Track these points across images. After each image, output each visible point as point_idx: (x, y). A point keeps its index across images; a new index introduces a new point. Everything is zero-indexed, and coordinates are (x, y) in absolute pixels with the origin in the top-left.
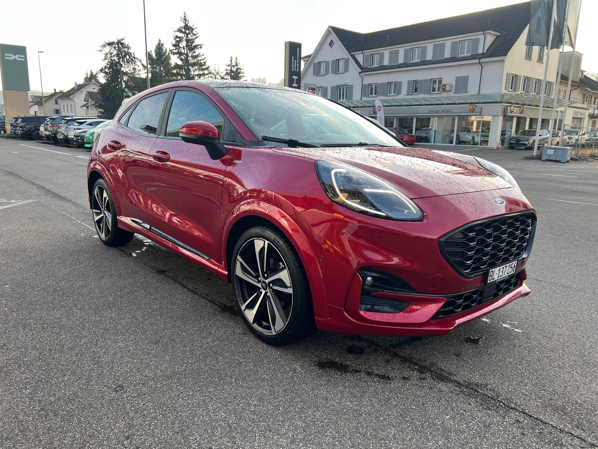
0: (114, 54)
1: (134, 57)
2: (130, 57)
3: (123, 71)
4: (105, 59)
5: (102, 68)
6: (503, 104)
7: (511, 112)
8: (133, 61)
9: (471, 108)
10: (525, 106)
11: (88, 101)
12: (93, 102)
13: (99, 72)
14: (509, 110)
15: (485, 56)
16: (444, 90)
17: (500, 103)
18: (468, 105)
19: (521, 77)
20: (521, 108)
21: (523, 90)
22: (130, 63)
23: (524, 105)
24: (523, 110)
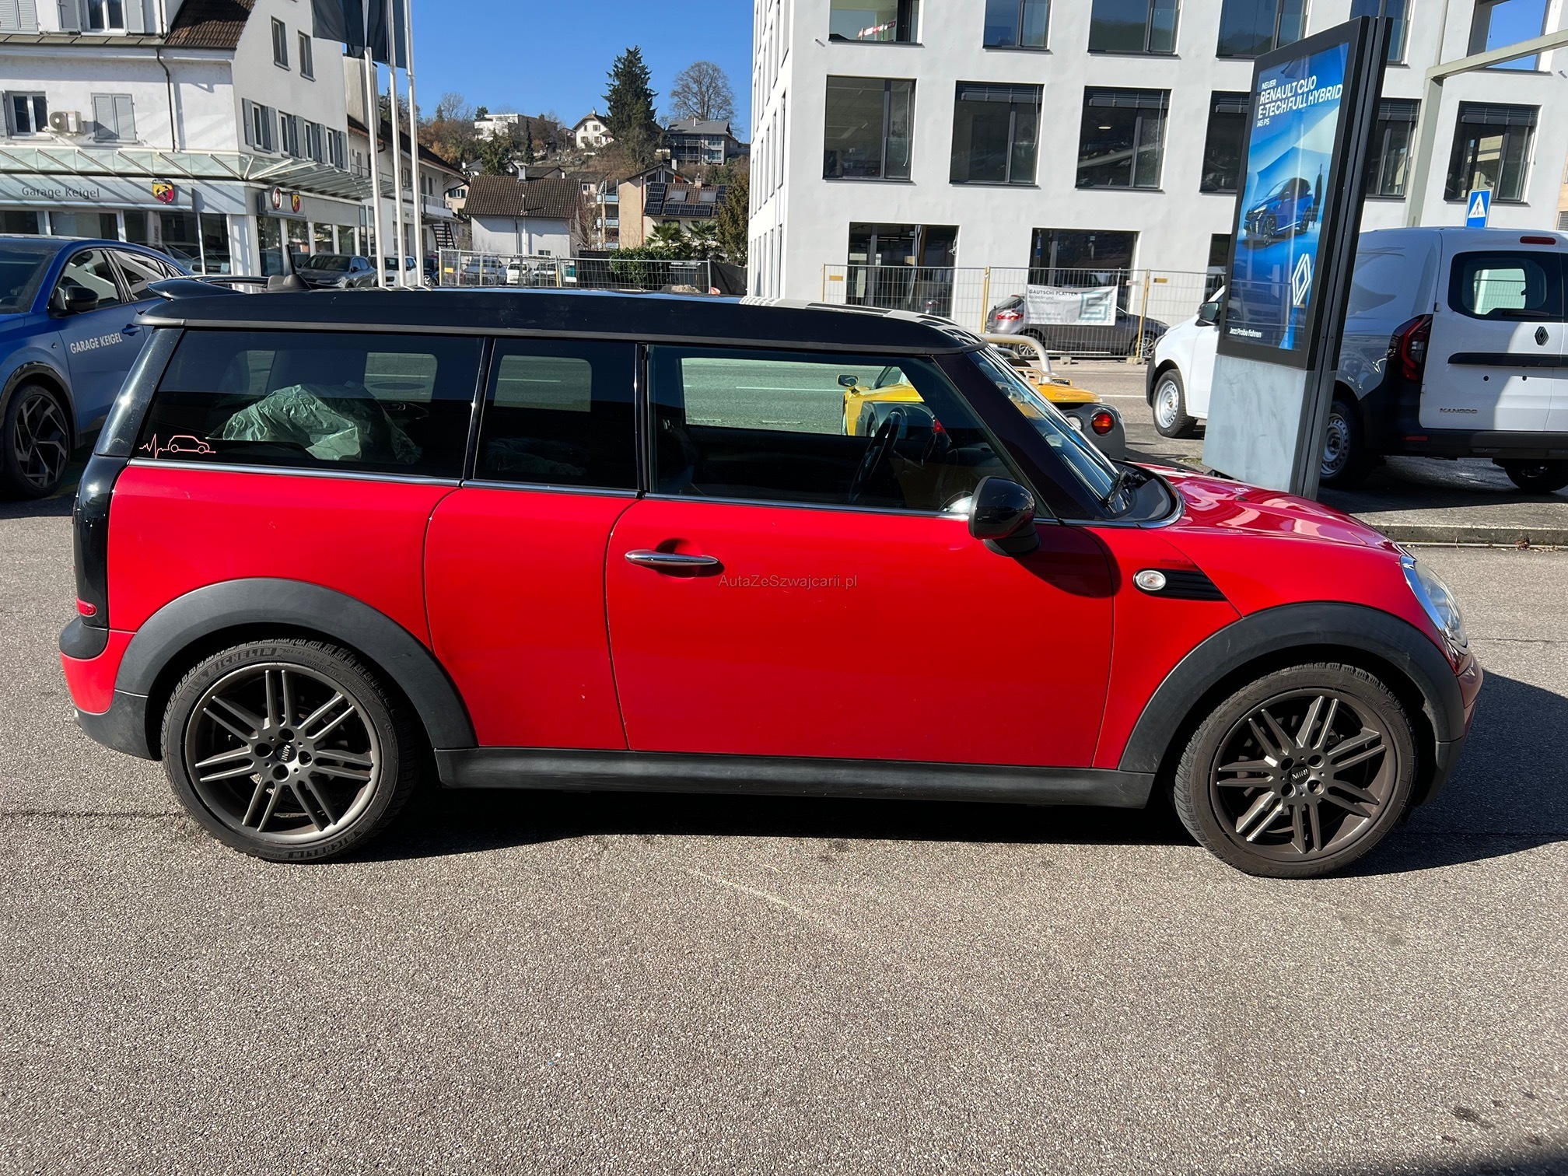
6: (252, 184)
7: (276, 207)
9: (163, 190)
10: (301, 193)
14: (268, 205)
15: (172, 42)
16: (61, 128)
17: (243, 180)
18: (152, 179)
19: (275, 113)
20: (295, 197)
21: (286, 149)
23: (296, 188)
24: (299, 201)
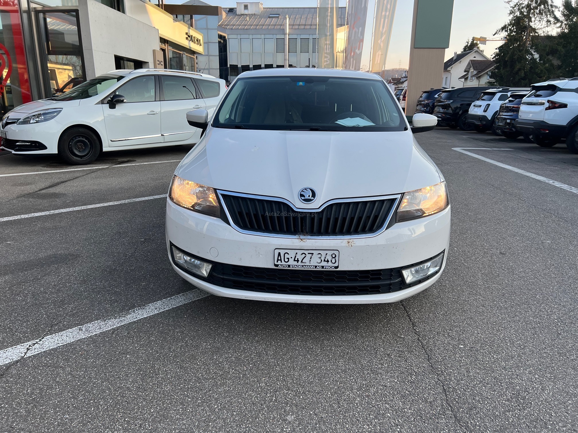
0: (524, 5)
1: (551, 6)
2: (545, 7)
3: (531, 27)
4: (511, 13)
5: (506, 25)
8: (549, 11)
11: (468, 72)
12: (475, 72)
13: (499, 31)
22: (544, 14)
